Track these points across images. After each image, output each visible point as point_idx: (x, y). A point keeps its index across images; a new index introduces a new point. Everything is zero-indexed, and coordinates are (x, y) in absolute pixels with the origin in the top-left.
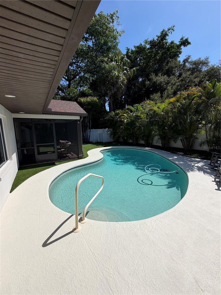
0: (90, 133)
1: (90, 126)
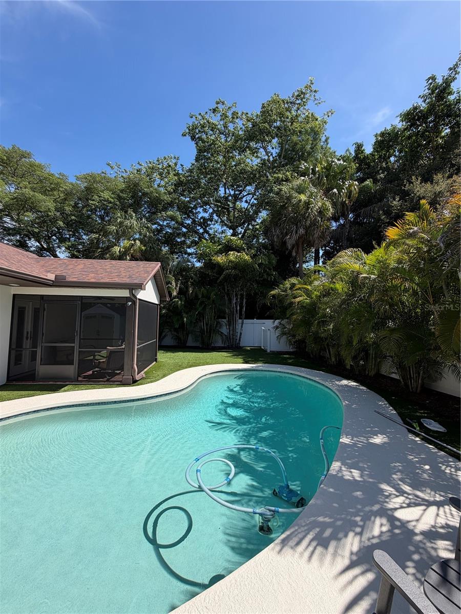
0: (242, 327)
1: (243, 313)
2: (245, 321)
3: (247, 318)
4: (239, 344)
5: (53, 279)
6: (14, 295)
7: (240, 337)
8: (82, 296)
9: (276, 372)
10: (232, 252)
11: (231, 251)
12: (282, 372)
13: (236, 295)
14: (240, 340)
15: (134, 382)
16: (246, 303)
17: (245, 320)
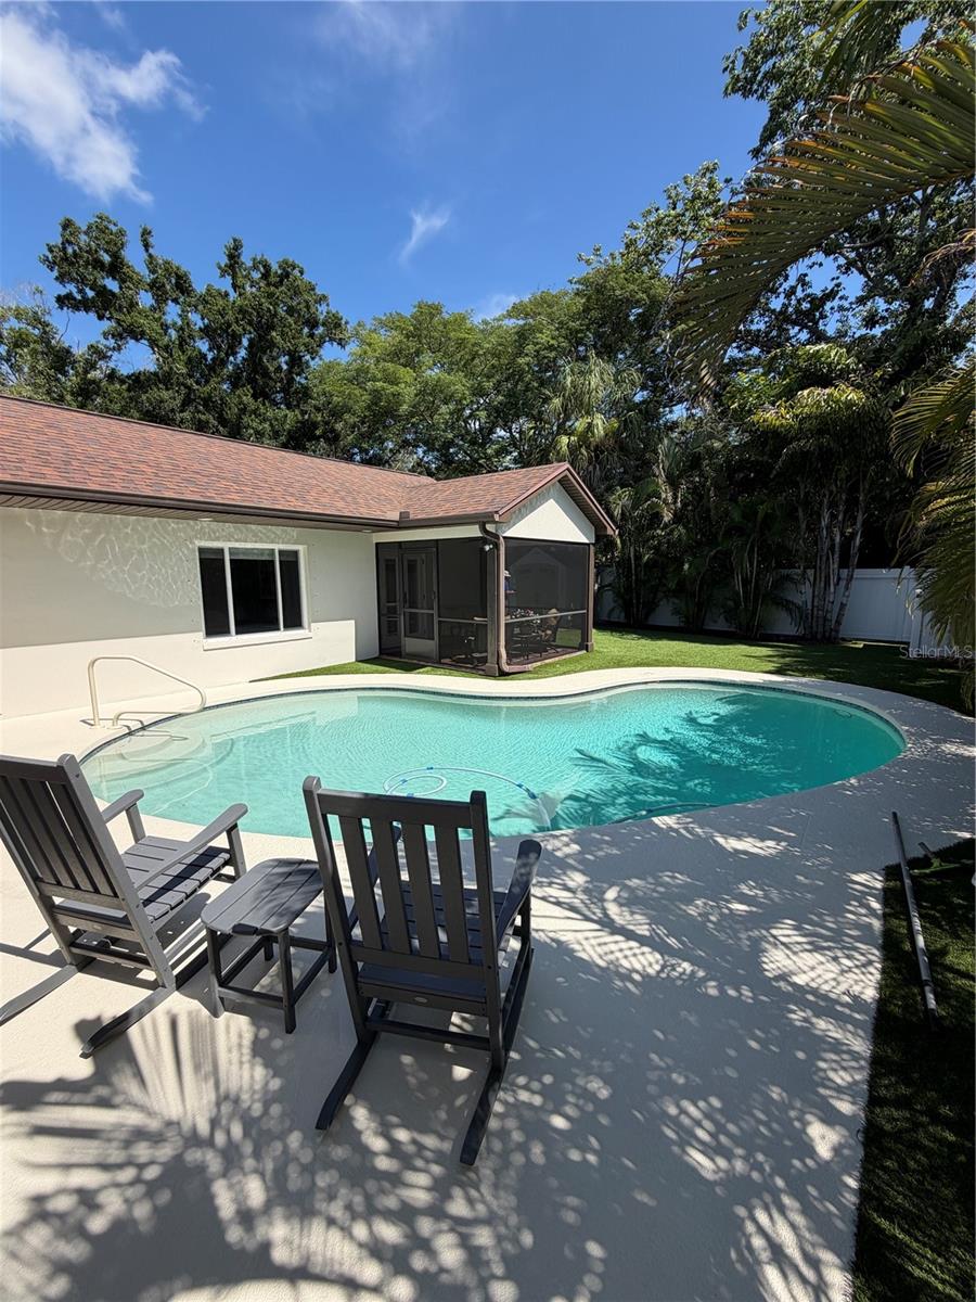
1: (854, 550)
2: (859, 573)
3: (863, 564)
4: (837, 632)
5: (397, 518)
6: (377, 544)
7: (840, 615)
8: (437, 540)
9: (830, 700)
10: (806, 392)
11: (803, 389)
12: (845, 703)
13: (833, 505)
14: (838, 622)
15: (503, 675)
16: (863, 525)
17: (856, 571)
